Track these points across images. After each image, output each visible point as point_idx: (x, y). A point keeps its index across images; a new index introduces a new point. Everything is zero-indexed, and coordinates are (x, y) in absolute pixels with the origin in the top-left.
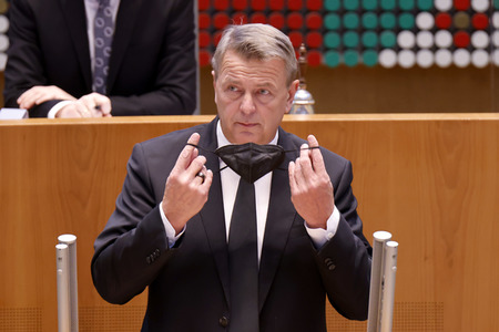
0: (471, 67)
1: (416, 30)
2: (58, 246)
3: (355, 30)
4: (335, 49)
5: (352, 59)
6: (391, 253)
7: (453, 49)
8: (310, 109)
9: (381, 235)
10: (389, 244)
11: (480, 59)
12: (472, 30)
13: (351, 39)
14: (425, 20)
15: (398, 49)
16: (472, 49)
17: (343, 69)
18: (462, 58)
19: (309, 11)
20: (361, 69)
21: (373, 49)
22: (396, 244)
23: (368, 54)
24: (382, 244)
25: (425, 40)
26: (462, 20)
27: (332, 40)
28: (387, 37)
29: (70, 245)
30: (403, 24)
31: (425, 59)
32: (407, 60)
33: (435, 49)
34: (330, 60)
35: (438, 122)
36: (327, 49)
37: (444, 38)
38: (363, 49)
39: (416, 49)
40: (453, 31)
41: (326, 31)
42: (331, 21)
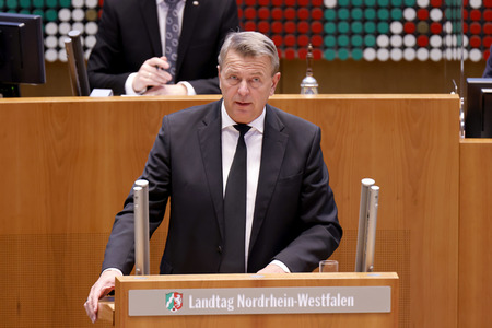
0: (429, 61)
1: (390, 34)
2: (136, 188)
3: (346, 34)
4: (332, 48)
5: (344, 55)
6: (374, 195)
7: (416, 48)
8: (315, 90)
9: (367, 182)
10: (373, 188)
11: (436, 55)
12: (430, 34)
13: (343, 40)
14: (397, 27)
15: (377, 48)
16: (430, 48)
17: (337, 61)
18: (423, 54)
19: (312, 20)
20: (350, 61)
21: (359, 47)
22: (377, 188)
23: (355, 51)
24: (367, 188)
25: (396, 41)
26: (423, 26)
27: (329, 41)
28: (369, 39)
29: (144, 188)
30: (380, 30)
31: (396, 55)
32: (383, 55)
33: (403, 48)
34: (328, 55)
35: (407, 100)
36: (326, 48)
37: (410, 40)
38: (352, 47)
39: (390, 48)
40: (417, 35)
41: (325, 34)
42: (329, 27)
